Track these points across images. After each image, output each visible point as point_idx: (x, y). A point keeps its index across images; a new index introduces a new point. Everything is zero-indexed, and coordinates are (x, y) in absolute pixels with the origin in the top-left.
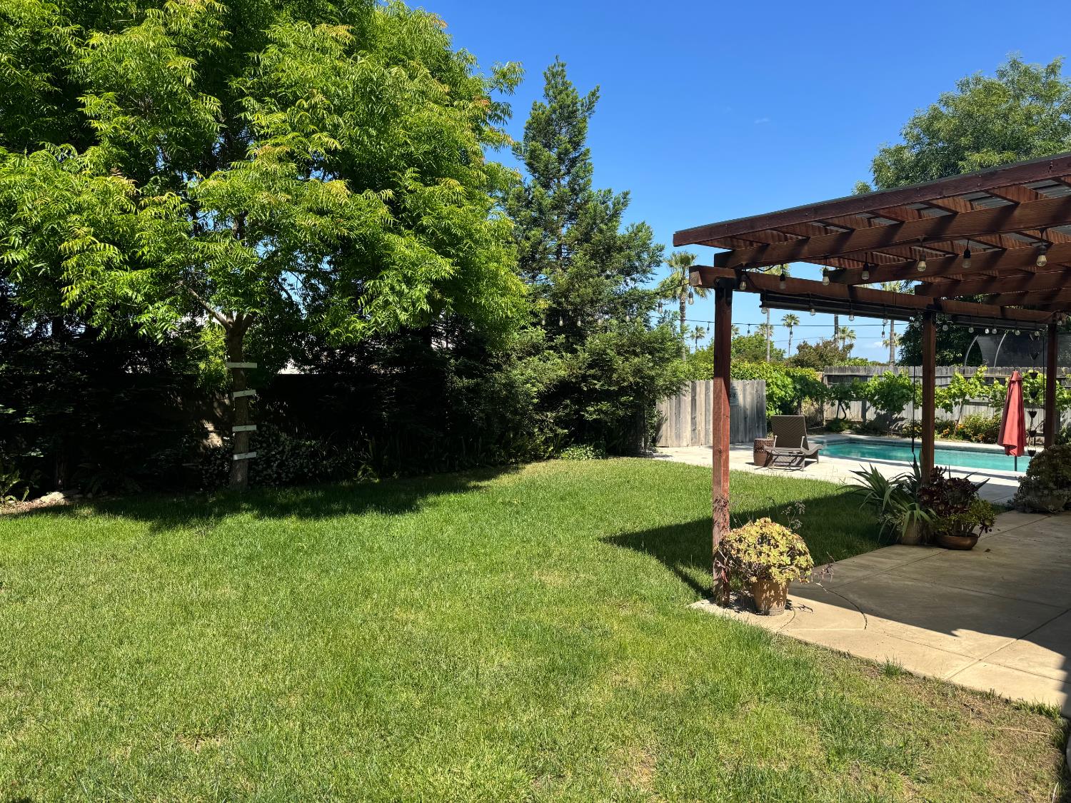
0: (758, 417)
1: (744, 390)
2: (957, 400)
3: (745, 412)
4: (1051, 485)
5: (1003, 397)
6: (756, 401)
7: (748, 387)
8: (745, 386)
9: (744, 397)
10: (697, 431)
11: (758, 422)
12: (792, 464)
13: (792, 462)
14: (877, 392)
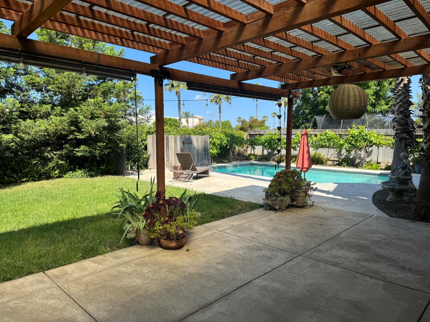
0: (205, 154)
1: (197, 141)
2: (298, 145)
3: (198, 151)
4: (277, 194)
5: (316, 143)
6: (204, 146)
7: (200, 139)
8: (198, 138)
9: (197, 143)
10: (170, 161)
11: (205, 156)
12: (187, 179)
13: (187, 177)
14: (266, 142)
